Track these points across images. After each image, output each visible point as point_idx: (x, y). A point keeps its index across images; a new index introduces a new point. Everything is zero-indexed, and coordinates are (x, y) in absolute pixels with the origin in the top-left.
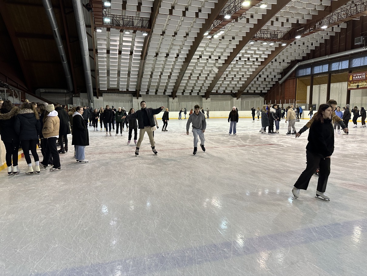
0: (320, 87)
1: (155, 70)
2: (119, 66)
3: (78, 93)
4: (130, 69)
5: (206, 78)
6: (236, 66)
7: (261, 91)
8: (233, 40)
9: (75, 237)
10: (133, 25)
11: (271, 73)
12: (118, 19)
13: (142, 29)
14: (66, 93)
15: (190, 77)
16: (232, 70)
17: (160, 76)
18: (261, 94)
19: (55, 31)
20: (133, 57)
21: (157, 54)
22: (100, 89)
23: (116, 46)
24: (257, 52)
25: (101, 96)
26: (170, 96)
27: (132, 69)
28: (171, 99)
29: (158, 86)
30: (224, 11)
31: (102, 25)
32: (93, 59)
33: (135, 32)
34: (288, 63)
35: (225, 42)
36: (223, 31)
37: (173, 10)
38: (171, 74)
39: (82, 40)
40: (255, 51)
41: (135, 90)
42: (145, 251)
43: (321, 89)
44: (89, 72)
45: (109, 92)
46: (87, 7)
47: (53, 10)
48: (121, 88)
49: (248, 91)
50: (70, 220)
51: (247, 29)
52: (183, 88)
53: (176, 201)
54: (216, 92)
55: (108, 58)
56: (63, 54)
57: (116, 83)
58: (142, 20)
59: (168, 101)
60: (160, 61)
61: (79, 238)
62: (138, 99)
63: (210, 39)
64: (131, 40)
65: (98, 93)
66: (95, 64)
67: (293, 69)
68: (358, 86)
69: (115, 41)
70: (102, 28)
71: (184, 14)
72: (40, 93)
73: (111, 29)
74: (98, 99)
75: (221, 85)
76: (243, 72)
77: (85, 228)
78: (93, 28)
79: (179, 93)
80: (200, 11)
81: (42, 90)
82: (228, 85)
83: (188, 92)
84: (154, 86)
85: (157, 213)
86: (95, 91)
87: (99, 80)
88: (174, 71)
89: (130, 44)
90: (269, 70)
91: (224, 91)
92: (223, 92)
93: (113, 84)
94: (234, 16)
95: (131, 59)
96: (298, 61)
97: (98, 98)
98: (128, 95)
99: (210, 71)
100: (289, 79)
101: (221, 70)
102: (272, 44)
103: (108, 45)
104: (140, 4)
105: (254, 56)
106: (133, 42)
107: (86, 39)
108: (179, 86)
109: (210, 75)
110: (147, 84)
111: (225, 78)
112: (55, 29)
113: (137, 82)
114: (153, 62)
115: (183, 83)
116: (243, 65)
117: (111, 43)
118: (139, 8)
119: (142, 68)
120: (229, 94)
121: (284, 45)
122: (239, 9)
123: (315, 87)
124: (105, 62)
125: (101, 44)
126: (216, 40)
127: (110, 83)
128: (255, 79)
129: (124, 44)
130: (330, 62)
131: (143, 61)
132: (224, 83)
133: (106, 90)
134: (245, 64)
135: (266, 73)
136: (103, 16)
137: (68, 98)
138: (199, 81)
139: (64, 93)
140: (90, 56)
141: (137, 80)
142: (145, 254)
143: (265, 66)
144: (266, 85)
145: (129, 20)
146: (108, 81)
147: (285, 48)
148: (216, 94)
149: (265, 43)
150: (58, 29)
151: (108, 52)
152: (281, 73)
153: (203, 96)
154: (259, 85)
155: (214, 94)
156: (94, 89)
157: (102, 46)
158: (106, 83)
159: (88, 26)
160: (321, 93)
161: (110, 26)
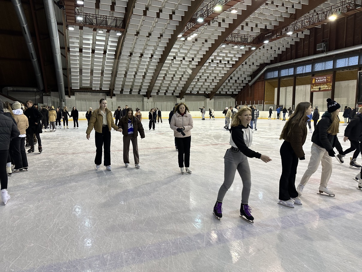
0: (286, 89)
1: (129, 70)
2: (92, 64)
3: (49, 92)
4: (103, 68)
5: (181, 79)
6: (209, 68)
7: (233, 92)
8: (205, 43)
9: (51, 235)
10: (106, 24)
11: (241, 75)
12: (91, 17)
13: (116, 28)
14: (36, 92)
15: (164, 78)
16: (205, 72)
17: (135, 76)
18: (233, 95)
19: (24, 27)
20: (107, 56)
21: (131, 54)
22: (72, 88)
23: (89, 44)
24: (229, 55)
25: (73, 95)
26: (144, 96)
27: (105, 68)
28: (146, 99)
29: (132, 86)
30: (197, 15)
31: (75, 23)
32: (65, 57)
33: (108, 31)
34: (257, 66)
35: (198, 45)
36: (196, 33)
37: (147, 11)
38: (145, 73)
39: (53, 37)
40: (226, 54)
41: (109, 89)
42: (122, 246)
43: (287, 91)
44: (61, 71)
45: (82, 91)
46: (59, 4)
47: (22, 6)
48: (94, 87)
49: (220, 92)
50: (45, 220)
51: (219, 32)
52: (158, 88)
53: (152, 198)
54: (190, 93)
55: (81, 56)
56: (33, 52)
57: (89, 82)
58: (116, 19)
59: (143, 101)
60: (134, 61)
61: (55, 237)
62: (111, 98)
63: (184, 41)
64: (105, 40)
65: (70, 92)
66: (67, 62)
67: (262, 72)
68: (320, 88)
69: (88, 40)
70: (74, 26)
71: (158, 15)
72: (8, 91)
73: (84, 28)
74: (70, 98)
75: (195, 85)
76: (215, 73)
77: (61, 227)
78: (64, 25)
79: (154, 93)
80: (174, 13)
81: (10, 89)
82: (202, 86)
83: (162, 92)
84: (128, 85)
85: (133, 210)
86: (66, 90)
87: (71, 79)
88: (148, 71)
89: (104, 43)
90: (240, 73)
91: (198, 92)
92: (196, 93)
93: (86, 83)
94: (206, 19)
95: (104, 58)
96: (267, 64)
97: (70, 97)
98: (101, 94)
99: (184, 73)
100: (258, 81)
101: (195, 71)
102: (242, 48)
103: (81, 43)
104: (114, 4)
105: (226, 59)
106: (106, 41)
107: (57, 36)
108: (154, 85)
109: (184, 76)
110: (121, 83)
111: (198, 79)
112: (24, 25)
113: (111, 81)
114: (127, 62)
115: (158, 83)
116: (215, 67)
117: (84, 42)
118: (113, 8)
119: (115, 67)
120: (203, 94)
121: (253, 49)
122: (211, 13)
123: (282, 89)
124: (77, 60)
125: (73, 43)
126: (189, 42)
127: (83, 82)
128: (227, 81)
129: (97, 43)
130: (295, 66)
131: (117, 60)
132: (198, 84)
133: (79, 88)
134: (218, 66)
135: (237, 76)
136: (76, 14)
137: (38, 97)
138: (173, 82)
139: (34, 92)
140: (61, 54)
141: (110, 79)
142: (122, 248)
143: (236, 69)
144: (237, 87)
145: (102, 19)
146: (81, 80)
147: (254, 52)
148: (190, 94)
149: (236, 47)
150: (27, 26)
151: (81, 51)
152: (251, 76)
153: (177, 97)
154: (231, 87)
155: (188, 94)
156: (66, 88)
157: (74, 44)
158: (79, 81)
159: (59, 24)
160: (287, 95)
161: (83, 25)
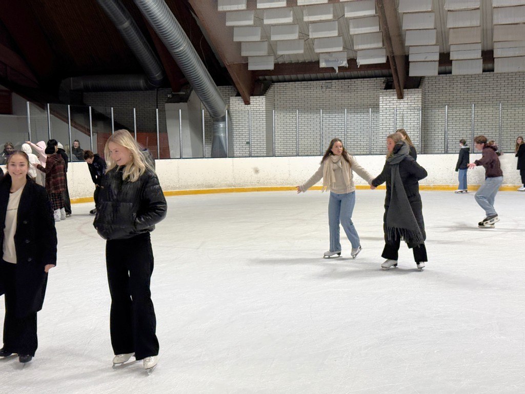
22: (251, 68)
25: (262, 94)
41: (383, 60)
45: (292, 76)
48: (327, 56)
57: (297, 37)
62: (401, 96)
72: (72, 91)
74: (248, 107)
81: (77, 83)
97: (247, 102)
98: (362, 84)
127: (273, 38)
133: (271, 67)
158: (258, 38)
